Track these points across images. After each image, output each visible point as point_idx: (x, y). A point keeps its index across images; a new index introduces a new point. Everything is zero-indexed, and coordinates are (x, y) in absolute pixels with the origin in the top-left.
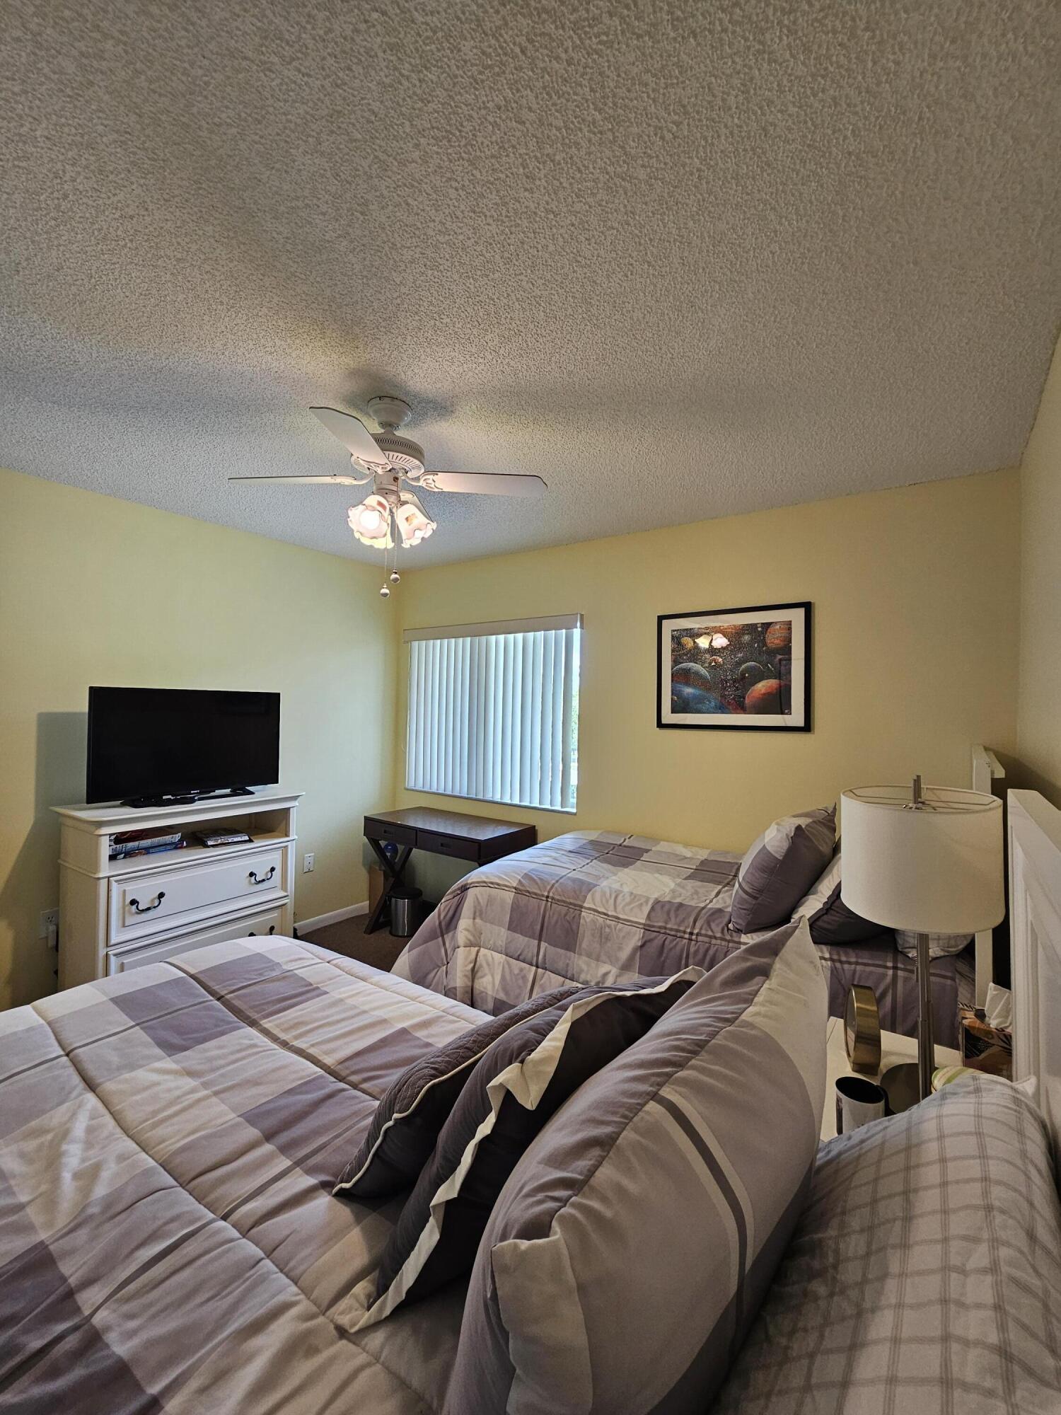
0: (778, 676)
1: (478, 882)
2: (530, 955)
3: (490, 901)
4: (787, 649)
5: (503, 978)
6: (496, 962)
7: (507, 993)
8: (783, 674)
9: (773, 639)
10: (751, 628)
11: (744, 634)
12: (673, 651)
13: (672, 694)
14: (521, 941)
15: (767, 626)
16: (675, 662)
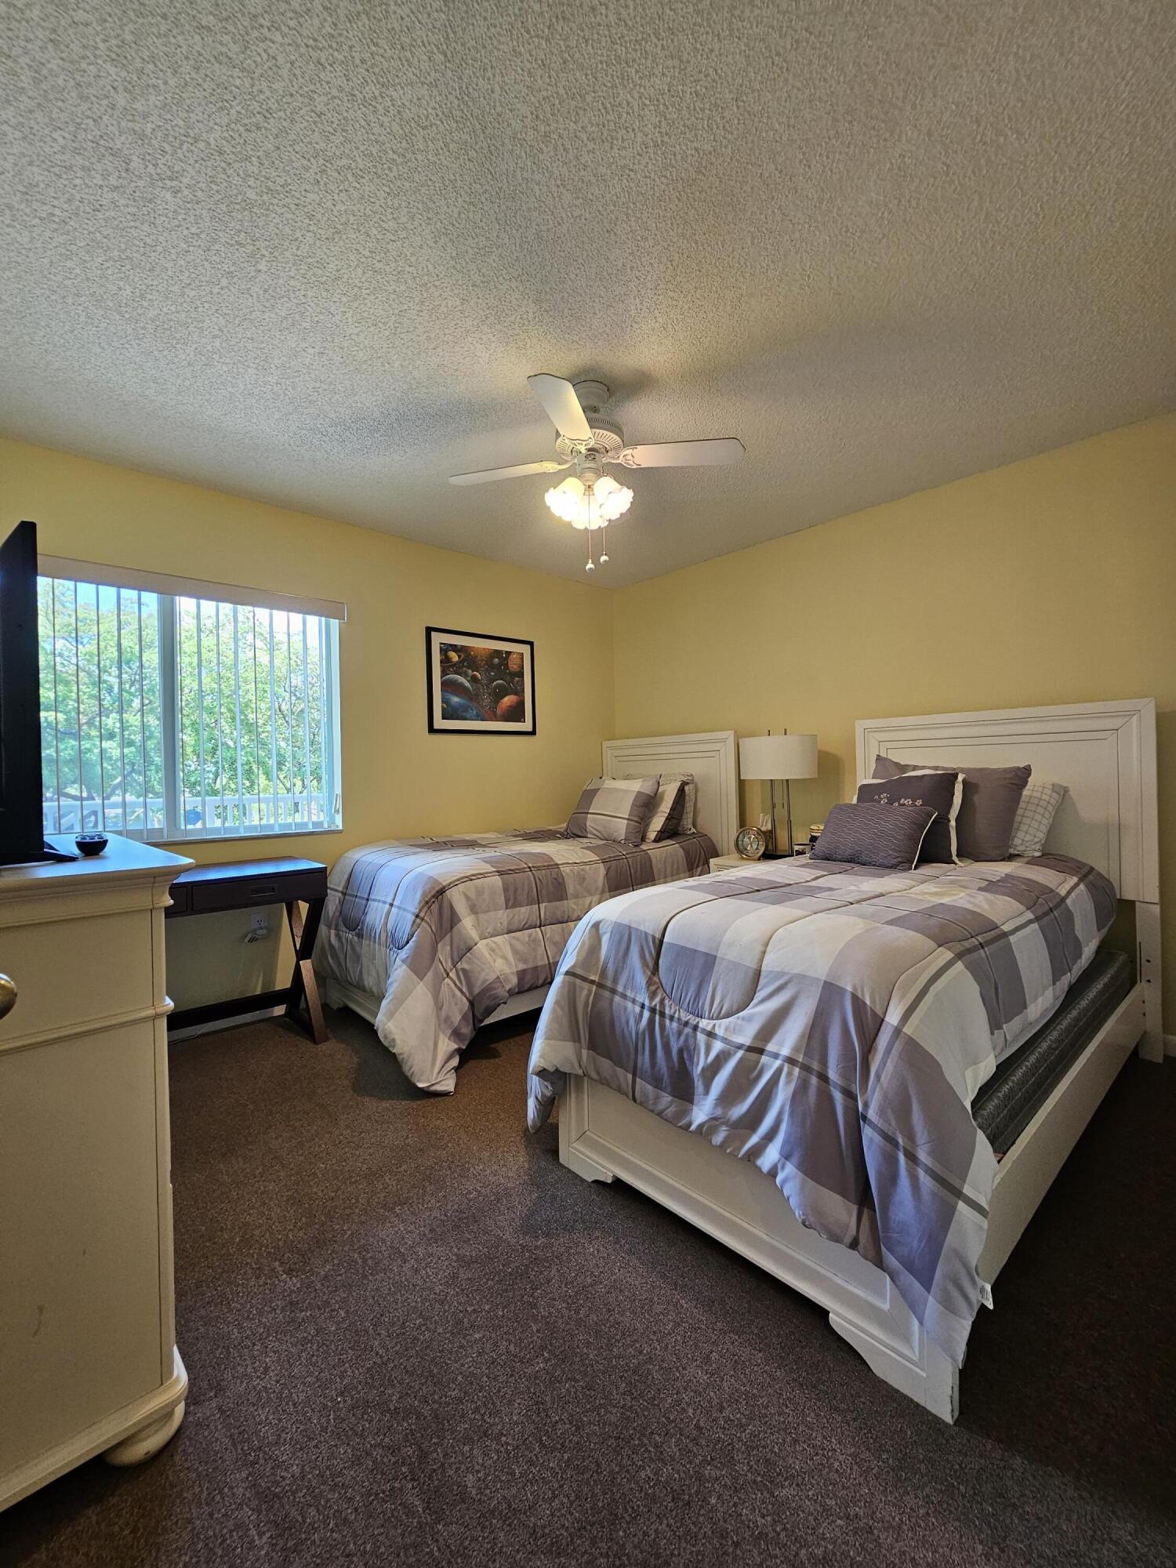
0: (516, 694)
1: (458, 880)
2: (535, 919)
3: (479, 892)
4: (521, 674)
5: (515, 951)
6: (501, 944)
7: (525, 961)
8: (520, 693)
9: (513, 665)
10: (498, 653)
11: (494, 658)
12: (441, 662)
13: (443, 702)
14: (524, 912)
15: (509, 653)
16: (444, 673)
